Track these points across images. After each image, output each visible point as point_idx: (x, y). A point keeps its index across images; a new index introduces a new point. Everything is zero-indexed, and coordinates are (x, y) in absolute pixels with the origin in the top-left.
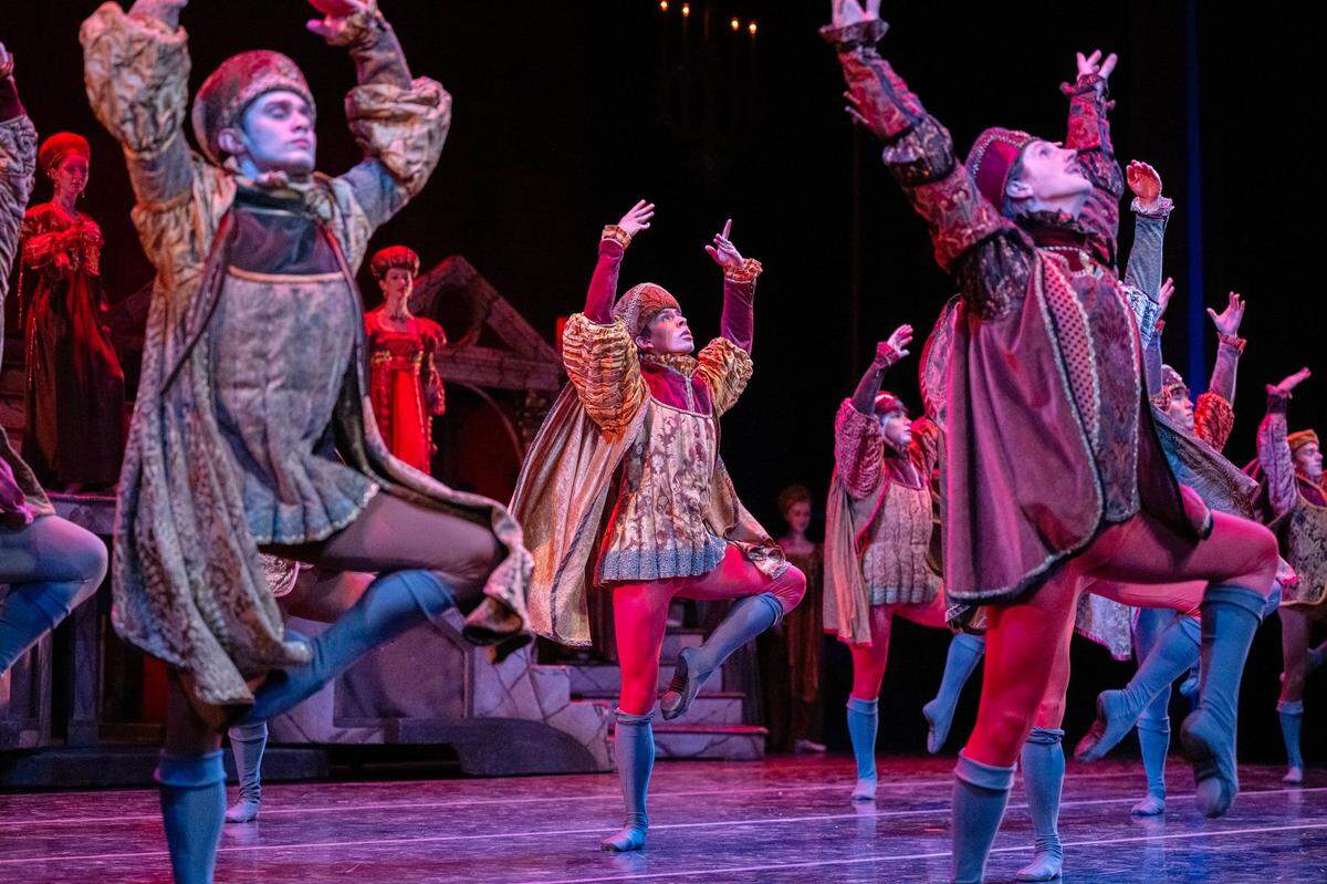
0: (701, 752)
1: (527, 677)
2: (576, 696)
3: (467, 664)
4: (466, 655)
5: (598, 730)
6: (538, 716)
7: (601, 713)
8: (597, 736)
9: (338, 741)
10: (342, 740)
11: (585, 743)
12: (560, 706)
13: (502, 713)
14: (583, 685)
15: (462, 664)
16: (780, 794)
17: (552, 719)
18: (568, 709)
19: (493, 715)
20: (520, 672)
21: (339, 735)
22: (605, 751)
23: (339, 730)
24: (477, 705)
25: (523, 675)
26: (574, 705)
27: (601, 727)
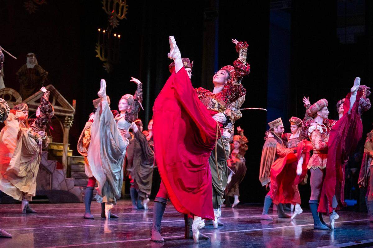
1: (64, 181)
2: (75, 186)
3: (51, 178)
4: (51, 175)
5: (80, 193)
6: (67, 190)
7: (81, 190)
8: (80, 195)
12: (72, 187)
13: (59, 189)
14: (77, 183)
15: (50, 177)
17: (70, 190)
19: (57, 189)
20: (63, 180)
24: (53, 187)
25: (63, 181)
26: (75, 187)
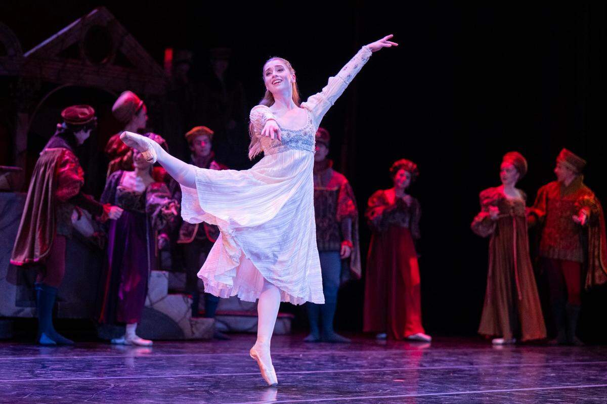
0: (250, 329)
2: (172, 291)
5: (185, 313)
7: (187, 302)
8: (185, 317)
9: (19, 315)
10: (21, 315)
11: (177, 321)
12: (160, 297)
14: (177, 284)
16: (301, 356)
17: (155, 305)
18: (165, 300)
21: (19, 312)
22: (189, 326)
23: (19, 308)
26: (170, 297)
27: (188, 311)
